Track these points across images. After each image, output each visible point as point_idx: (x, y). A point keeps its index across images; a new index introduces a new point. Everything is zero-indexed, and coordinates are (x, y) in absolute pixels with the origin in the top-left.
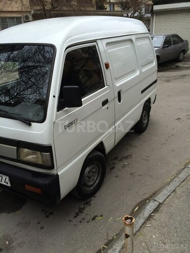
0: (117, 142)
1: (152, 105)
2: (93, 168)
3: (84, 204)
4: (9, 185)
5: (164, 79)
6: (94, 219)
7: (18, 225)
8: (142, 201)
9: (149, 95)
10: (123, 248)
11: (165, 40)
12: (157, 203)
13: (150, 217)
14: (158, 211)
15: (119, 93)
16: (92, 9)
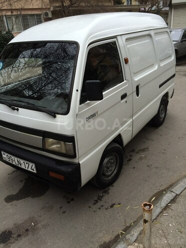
0: (134, 134)
1: (170, 100)
2: (111, 159)
3: (103, 193)
4: (35, 172)
5: (182, 73)
6: (112, 206)
7: (42, 208)
8: (159, 192)
9: (167, 89)
10: (140, 234)
11: (184, 33)
12: (174, 195)
13: (167, 207)
14: (175, 202)
15: (137, 88)
16: (110, 4)
